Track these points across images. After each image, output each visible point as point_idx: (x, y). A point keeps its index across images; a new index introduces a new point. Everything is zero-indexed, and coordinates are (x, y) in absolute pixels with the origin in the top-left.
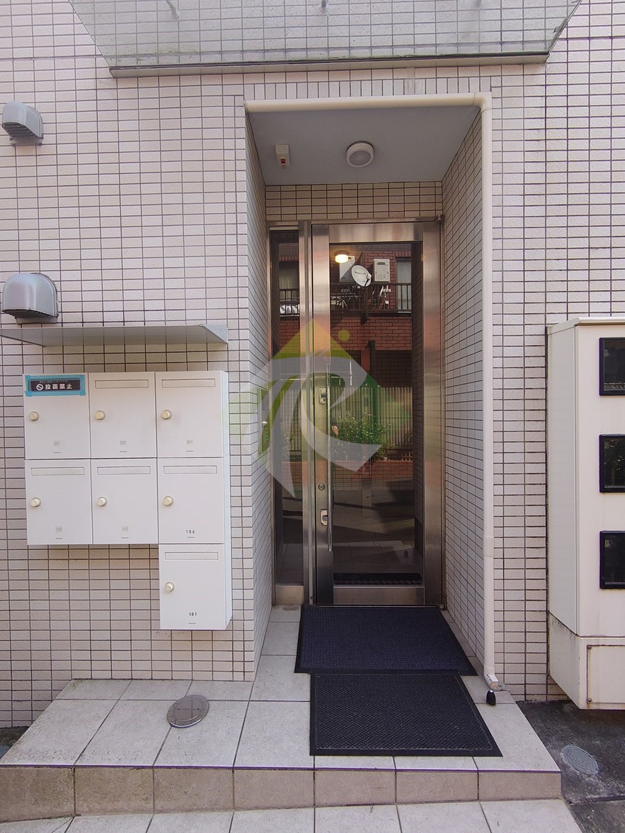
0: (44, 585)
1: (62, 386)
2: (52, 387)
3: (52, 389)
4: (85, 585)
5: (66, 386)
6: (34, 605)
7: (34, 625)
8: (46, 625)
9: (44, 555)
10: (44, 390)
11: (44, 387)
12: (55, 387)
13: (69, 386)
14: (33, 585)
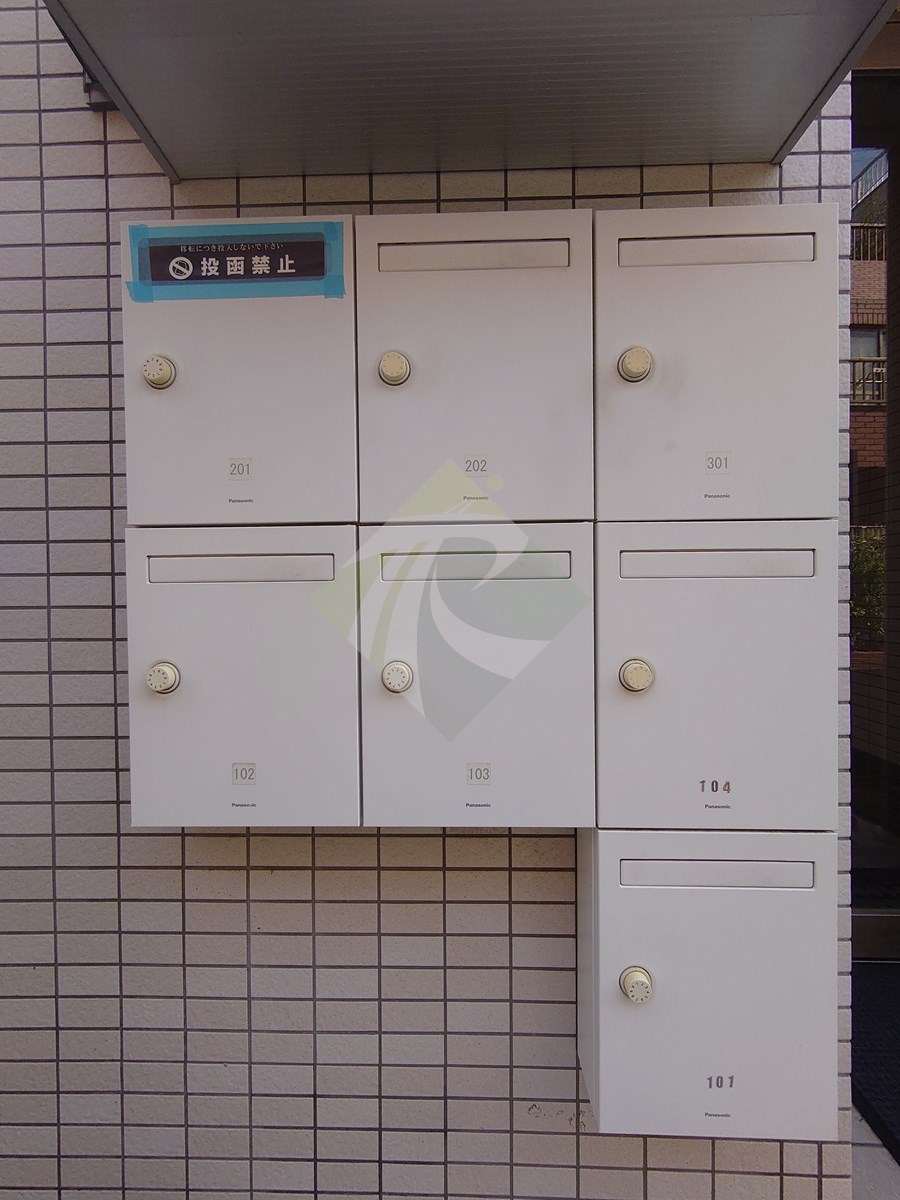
0: (171, 949)
1: (261, 264)
2: (222, 268)
3: (223, 275)
4: (299, 951)
5: (274, 266)
6: (135, 1013)
7: (135, 1077)
8: (172, 1076)
9: (170, 853)
10: (196, 277)
11: (197, 266)
12: (235, 265)
13: (286, 265)
14: (133, 948)
